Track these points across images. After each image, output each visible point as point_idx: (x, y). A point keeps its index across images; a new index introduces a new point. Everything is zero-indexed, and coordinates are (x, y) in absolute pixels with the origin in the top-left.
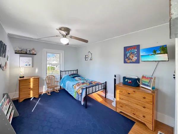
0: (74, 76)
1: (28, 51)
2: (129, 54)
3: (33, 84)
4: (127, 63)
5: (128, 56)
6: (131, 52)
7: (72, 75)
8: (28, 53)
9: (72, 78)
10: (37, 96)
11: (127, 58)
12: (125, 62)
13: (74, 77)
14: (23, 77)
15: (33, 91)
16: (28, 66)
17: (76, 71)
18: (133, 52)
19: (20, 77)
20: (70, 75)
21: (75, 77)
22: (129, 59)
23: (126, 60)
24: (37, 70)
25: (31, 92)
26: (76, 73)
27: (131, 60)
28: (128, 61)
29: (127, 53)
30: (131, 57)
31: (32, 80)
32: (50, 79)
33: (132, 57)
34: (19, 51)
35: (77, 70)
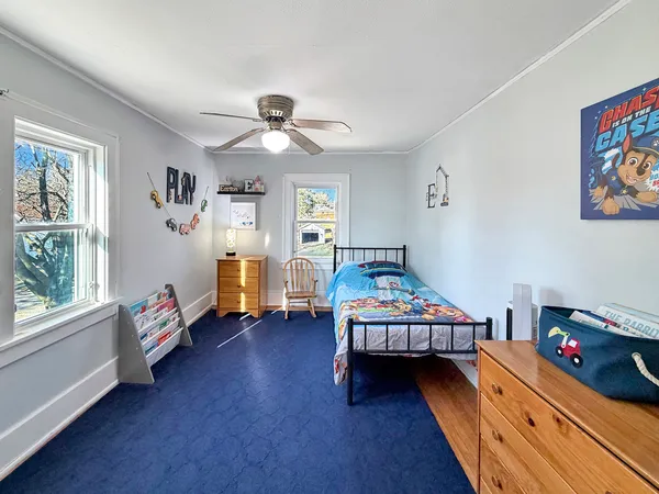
0: (376, 270)
1: (247, 186)
2: (615, 151)
3: (248, 277)
4: (600, 216)
5: (608, 165)
6: (629, 132)
7: (371, 265)
8: (246, 190)
9: (366, 275)
10: (256, 314)
11: (603, 180)
12: (589, 212)
13: (372, 276)
14: (234, 254)
15: (247, 297)
16: (247, 226)
17: (401, 253)
18: (644, 135)
19: (228, 254)
20: (362, 266)
21: (380, 274)
22: (617, 187)
23: (598, 193)
24: (267, 239)
25: (243, 297)
26: (400, 261)
27: (633, 192)
28: (610, 206)
29: (599, 147)
30: (627, 173)
31: (243, 264)
32: (297, 270)
33: (641, 171)
34: (225, 186)
35: (404, 248)
